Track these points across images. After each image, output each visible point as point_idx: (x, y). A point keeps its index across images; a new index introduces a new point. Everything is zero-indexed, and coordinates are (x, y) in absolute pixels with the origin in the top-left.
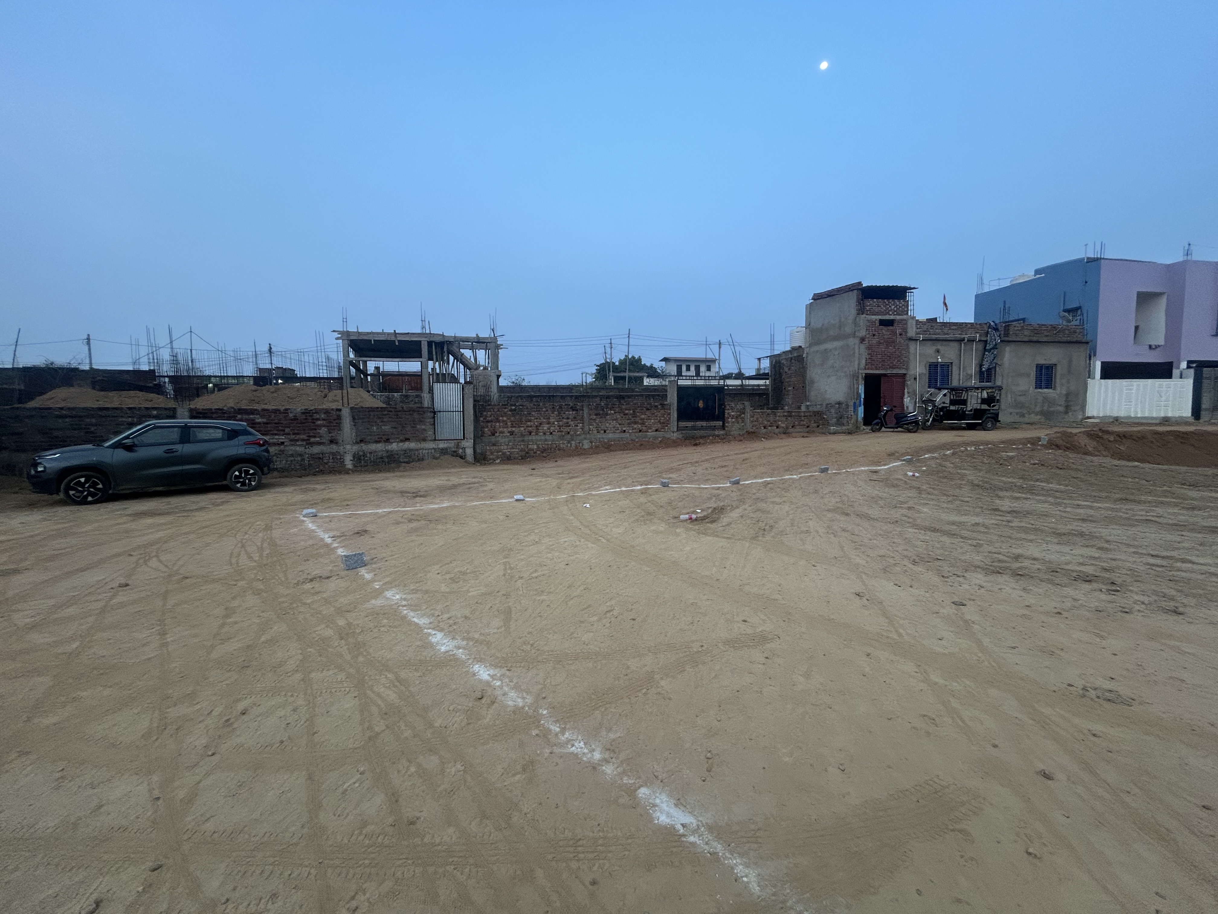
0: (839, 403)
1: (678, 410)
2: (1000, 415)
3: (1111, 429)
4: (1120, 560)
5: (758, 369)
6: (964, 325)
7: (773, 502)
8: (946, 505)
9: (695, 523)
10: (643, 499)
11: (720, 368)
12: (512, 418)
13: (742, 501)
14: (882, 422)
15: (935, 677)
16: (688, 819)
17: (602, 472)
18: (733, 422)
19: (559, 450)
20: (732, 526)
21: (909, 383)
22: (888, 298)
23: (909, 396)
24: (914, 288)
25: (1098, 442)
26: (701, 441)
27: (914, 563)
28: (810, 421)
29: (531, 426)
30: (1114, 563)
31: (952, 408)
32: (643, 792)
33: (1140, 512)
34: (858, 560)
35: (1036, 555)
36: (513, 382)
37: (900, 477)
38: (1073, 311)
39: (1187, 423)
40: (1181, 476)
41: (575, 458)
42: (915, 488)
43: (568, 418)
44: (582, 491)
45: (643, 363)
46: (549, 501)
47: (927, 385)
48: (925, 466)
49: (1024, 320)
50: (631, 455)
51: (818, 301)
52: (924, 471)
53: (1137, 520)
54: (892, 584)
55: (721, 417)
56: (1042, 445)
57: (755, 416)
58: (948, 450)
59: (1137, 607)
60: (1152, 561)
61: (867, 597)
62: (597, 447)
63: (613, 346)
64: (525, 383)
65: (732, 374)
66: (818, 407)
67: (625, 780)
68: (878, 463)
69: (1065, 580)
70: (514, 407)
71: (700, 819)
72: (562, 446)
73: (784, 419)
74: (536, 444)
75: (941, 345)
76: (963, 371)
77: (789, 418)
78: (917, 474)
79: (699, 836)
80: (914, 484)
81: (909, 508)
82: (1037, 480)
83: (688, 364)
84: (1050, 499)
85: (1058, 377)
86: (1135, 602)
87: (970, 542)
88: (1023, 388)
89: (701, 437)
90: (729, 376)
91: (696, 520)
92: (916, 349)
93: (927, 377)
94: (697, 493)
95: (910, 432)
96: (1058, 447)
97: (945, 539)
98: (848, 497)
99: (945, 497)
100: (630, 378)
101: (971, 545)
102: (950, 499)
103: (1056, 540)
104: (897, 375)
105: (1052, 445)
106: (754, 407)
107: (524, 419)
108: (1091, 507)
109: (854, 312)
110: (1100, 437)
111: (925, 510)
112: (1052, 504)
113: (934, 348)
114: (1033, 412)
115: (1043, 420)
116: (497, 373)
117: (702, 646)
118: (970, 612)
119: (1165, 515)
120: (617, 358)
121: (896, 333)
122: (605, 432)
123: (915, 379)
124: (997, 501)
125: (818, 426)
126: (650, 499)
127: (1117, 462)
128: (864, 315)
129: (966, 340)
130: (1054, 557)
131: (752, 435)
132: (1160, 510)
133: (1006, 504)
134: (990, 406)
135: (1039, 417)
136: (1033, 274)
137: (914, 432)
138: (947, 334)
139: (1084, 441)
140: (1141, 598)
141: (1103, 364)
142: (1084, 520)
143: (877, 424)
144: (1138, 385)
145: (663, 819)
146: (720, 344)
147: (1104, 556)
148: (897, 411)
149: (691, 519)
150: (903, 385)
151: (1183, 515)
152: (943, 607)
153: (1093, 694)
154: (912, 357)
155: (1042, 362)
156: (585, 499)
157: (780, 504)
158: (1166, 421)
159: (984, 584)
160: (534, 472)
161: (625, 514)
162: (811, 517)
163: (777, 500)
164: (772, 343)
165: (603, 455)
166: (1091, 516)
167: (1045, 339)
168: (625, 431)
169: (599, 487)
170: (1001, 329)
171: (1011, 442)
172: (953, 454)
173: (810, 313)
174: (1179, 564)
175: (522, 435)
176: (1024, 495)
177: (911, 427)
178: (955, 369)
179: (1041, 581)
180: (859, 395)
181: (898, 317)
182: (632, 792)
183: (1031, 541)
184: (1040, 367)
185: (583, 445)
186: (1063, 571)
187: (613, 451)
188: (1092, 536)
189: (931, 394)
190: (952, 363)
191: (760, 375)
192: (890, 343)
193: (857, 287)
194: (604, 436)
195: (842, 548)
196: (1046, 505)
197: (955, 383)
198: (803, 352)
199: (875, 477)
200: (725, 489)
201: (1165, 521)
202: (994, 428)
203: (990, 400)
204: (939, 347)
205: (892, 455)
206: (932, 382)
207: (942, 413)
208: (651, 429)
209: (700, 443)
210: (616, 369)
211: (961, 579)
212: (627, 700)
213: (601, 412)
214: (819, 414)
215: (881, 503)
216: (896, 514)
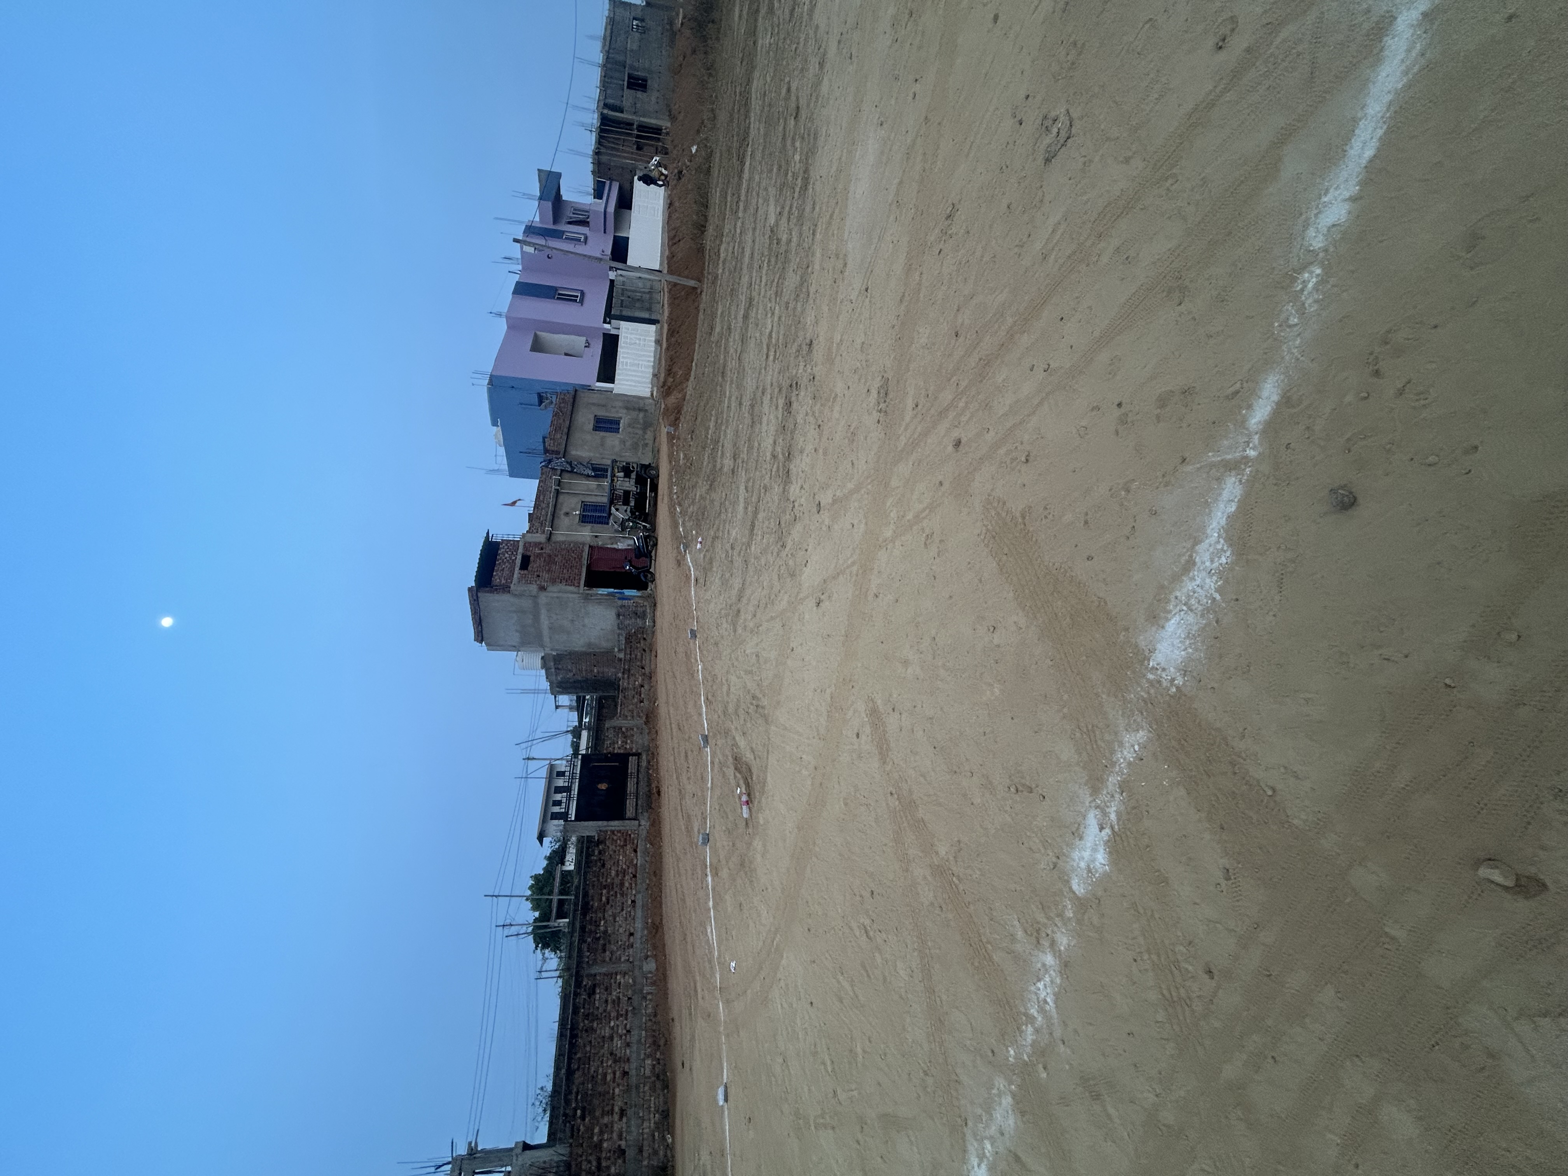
0: (618, 615)
1: (608, 820)
2: (644, 463)
3: (662, 379)
4: (772, 380)
5: (571, 708)
6: (540, 489)
7: (728, 694)
8: (730, 515)
9: (753, 796)
10: (724, 873)
11: (562, 759)
12: (597, 1114)
13: (727, 733)
14: (644, 572)
15: (888, 533)
16: (1092, 820)
17: (689, 940)
18: (632, 742)
19: (655, 1016)
20: (754, 746)
21: (600, 543)
22: (495, 559)
23: (616, 543)
24: (488, 533)
25: (674, 389)
26: (653, 786)
27: (783, 546)
28: (637, 648)
29: (614, 1073)
30: (775, 384)
31: (632, 504)
32: (1078, 887)
33: (732, 364)
34: (784, 604)
35: (771, 441)
36: (545, 1110)
37: (702, 556)
38: (541, 399)
39: (662, 328)
40: (704, 335)
41: (669, 986)
42: (713, 542)
43: (606, 1001)
44: (713, 974)
45: (542, 872)
46: (727, 1036)
47: (605, 526)
48: (692, 532)
49: (544, 438)
50: (668, 890)
51: (485, 636)
52: (697, 533)
53: (740, 366)
54: (805, 569)
55: (623, 758)
56: (675, 431)
57: (626, 713)
58: (675, 509)
59: (809, 370)
60: (771, 358)
61: (820, 594)
62: (655, 947)
63: (508, 922)
64: (549, 1087)
65: (573, 742)
66: (621, 638)
67: (1070, 914)
68: (688, 577)
69: (791, 420)
70: (579, 1112)
71: (1087, 804)
72: (649, 1011)
73: (632, 679)
74: (644, 1060)
75: (560, 510)
76: (593, 492)
77: (632, 672)
78: (700, 540)
79: (1108, 807)
80: (709, 543)
81: (732, 548)
82: (706, 437)
83: (551, 803)
84: (723, 428)
85: (607, 414)
86: (805, 371)
87: (762, 494)
88: (617, 442)
89: (649, 785)
90: (576, 747)
91: (749, 795)
92: (561, 535)
93: (595, 525)
94: (718, 792)
95: (657, 543)
96: (677, 419)
97: (761, 516)
98: (721, 610)
99: (722, 515)
100: (561, 893)
101: (765, 494)
102: (723, 510)
103: (758, 426)
104: (590, 555)
105: (675, 423)
106: (614, 715)
107: (600, 1089)
108: (730, 398)
109: (505, 597)
110: (669, 388)
111: (734, 533)
112: (727, 427)
113: (562, 517)
114: (643, 436)
115: (652, 429)
116: (519, 1150)
117: (891, 794)
118: (826, 498)
119: (735, 347)
120: (528, 914)
121: (539, 553)
122: (632, 934)
123: (596, 536)
124: (725, 469)
125: (644, 639)
126: (724, 862)
127: (692, 378)
128: (512, 586)
129: (558, 488)
130: (772, 429)
131: (650, 718)
132: (732, 351)
133: (728, 463)
134: (633, 471)
135: (649, 432)
136: (495, 427)
137: (657, 540)
138: (548, 504)
139: (672, 400)
140: (801, 367)
141: (599, 380)
142: (740, 404)
143: (646, 577)
144: (623, 357)
145: (1101, 858)
146: (528, 759)
147: (769, 391)
148: (632, 555)
149: (747, 803)
150: (601, 549)
151: (735, 335)
152: (823, 521)
153: (882, 406)
154: (569, 539)
155: (591, 426)
156: (725, 967)
157: (729, 685)
158: (658, 342)
159: (799, 484)
160: (687, 1065)
161: (743, 902)
162: (742, 651)
163: (725, 688)
164: (536, 692)
165: (666, 937)
166: (737, 398)
167: (568, 423)
168: (633, 902)
169: (709, 946)
170: (549, 456)
171: (671, 456)
172: (680, 505)
173: (498, 646)
174: (774, 341)
175: (628, 1089)
176: (720, 448)
177: (651, 543)
178: (588, 499)
179: (793, 439)
180: (609, 594)
181: (521, 550)
182: (1082, 904)
183: (759, 445)
184: (596, 428)
185: (650, 972)
186: (784, 422)
187: (661, 920)
188: (754, 399)
189: (615, 522)
190: (582, 502)
191: (578, 706)
192: (550, 560)
193: (474, 594)
194: (638, 935)
195: (772, 618)
196: (728, 431)
197: (605, 500)
198: (549, 654)
199: (701, 581)
200: (713, 755)
201: (740, 347)
202: (657, 469)
203: (627, 471)
204: (562, 512)
205: (680, 562)
206: (604, 521)
207: (637, 514)
208: (632, 859)
209: (657, 787)
210: (545, 917)
211: (796, 504)
212: (972, 907)
213: (602, 942)
214: (628, 639)
215: (728, 575)
216: (738, 561)
